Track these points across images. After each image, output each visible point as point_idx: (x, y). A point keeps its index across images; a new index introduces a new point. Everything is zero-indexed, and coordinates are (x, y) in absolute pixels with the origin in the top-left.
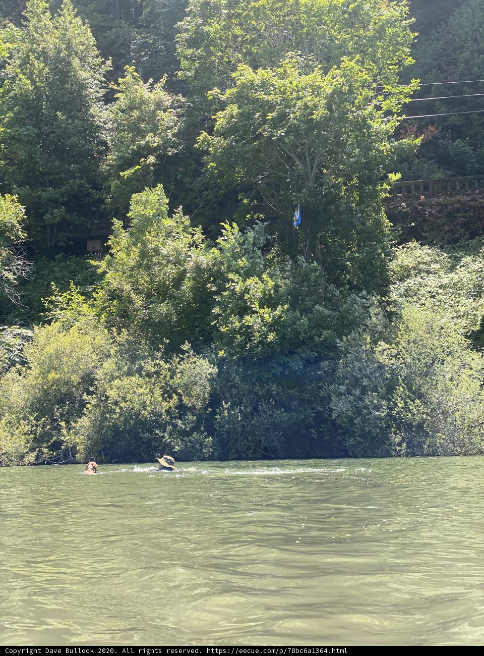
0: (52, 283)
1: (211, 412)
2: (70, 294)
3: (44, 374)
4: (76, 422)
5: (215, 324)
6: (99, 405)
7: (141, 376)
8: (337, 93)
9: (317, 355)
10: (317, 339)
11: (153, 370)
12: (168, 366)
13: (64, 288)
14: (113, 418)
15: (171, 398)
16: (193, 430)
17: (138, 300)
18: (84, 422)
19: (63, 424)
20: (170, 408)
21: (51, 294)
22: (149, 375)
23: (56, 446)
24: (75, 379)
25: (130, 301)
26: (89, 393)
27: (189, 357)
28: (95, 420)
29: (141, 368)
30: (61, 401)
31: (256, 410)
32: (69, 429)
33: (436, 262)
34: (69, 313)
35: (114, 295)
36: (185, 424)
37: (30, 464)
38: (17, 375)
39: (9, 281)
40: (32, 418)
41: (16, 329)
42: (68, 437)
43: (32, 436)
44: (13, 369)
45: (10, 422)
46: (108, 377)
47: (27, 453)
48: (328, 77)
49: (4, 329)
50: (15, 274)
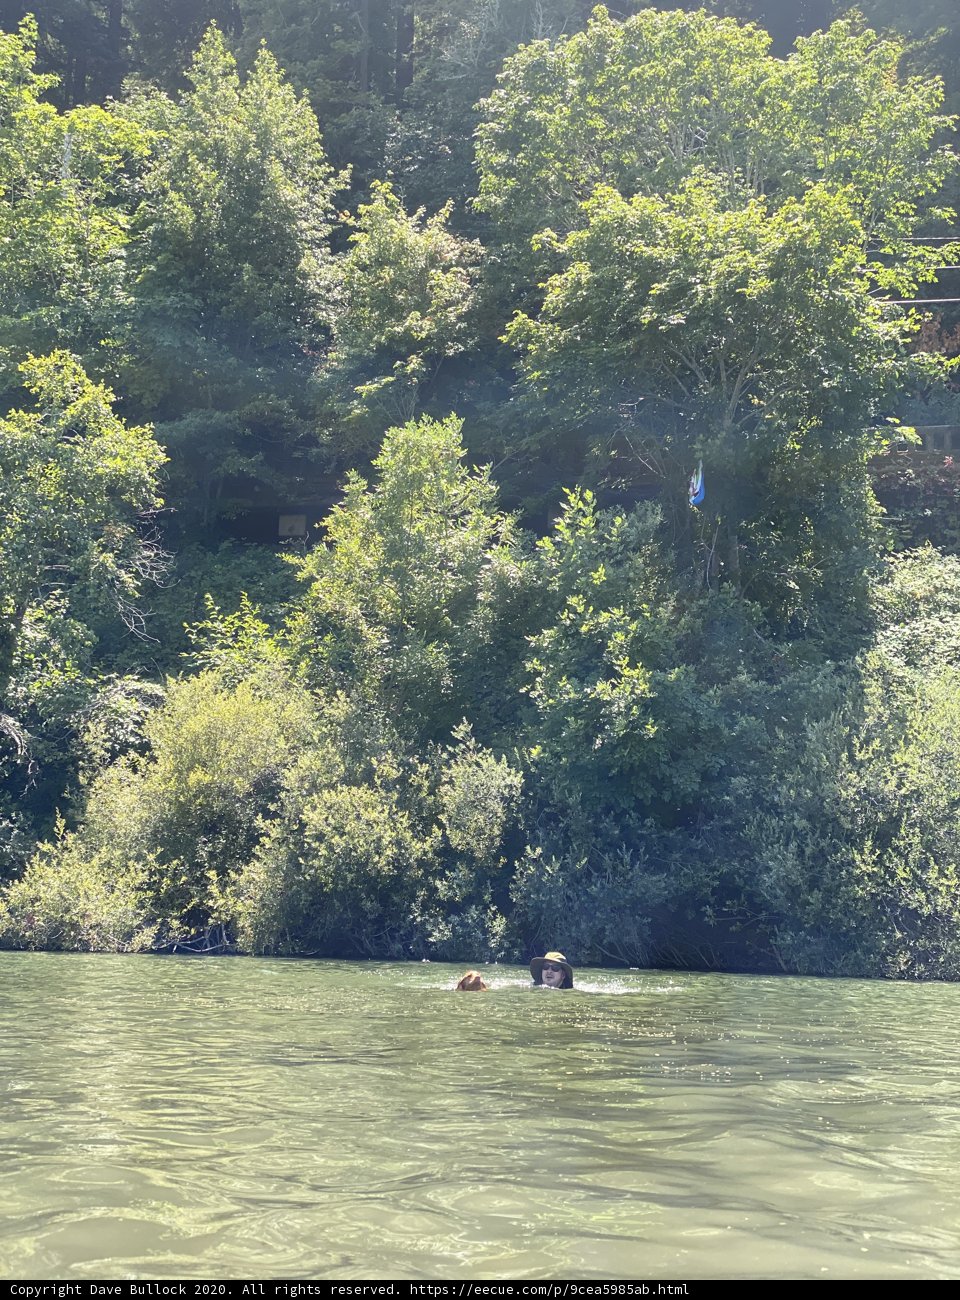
0: (208, 596)
1: (505, 865)
2: (240, 618)
3: (181, 773)
4: (239, 871)
5: (528, 692)
6: (285, 839)
7: (372, 785)
8: (793, 248)
9: (723, 764)
10: (726, 732)
11: (395, 774)
12: (424, 768)
13: (230, 605)
14: (312, 867)
15: (428, 833)
16: (469, 900)
17: (375, 638)
18: (255, 874)
19: (212, 874)
20: (425, 853)
21: (205, 615)
22: (388, 786)
23: (197, 916)
24: (242, 785)
25: (358, 638)
26: (267, 815)
27: (465, 752)
28: (277, 869)
29: (371, 771)
30: (211, 828)
31: (595, 865)
32: (223, 885)
34: (236, 656)
35: (326, 624)
36: (451, 889)
37: (143, 950)
38: (128, 772)
39: (123, 592)
40: (151, 857)
41: (131, 682)
42: (221, 902)
43: (150, 894)
44: (122, 760)
45: (108, 864)
46: (307, 785)
47: (139, 927)
48: (777, 218)
49: (109, 681)
50: (137, 576)
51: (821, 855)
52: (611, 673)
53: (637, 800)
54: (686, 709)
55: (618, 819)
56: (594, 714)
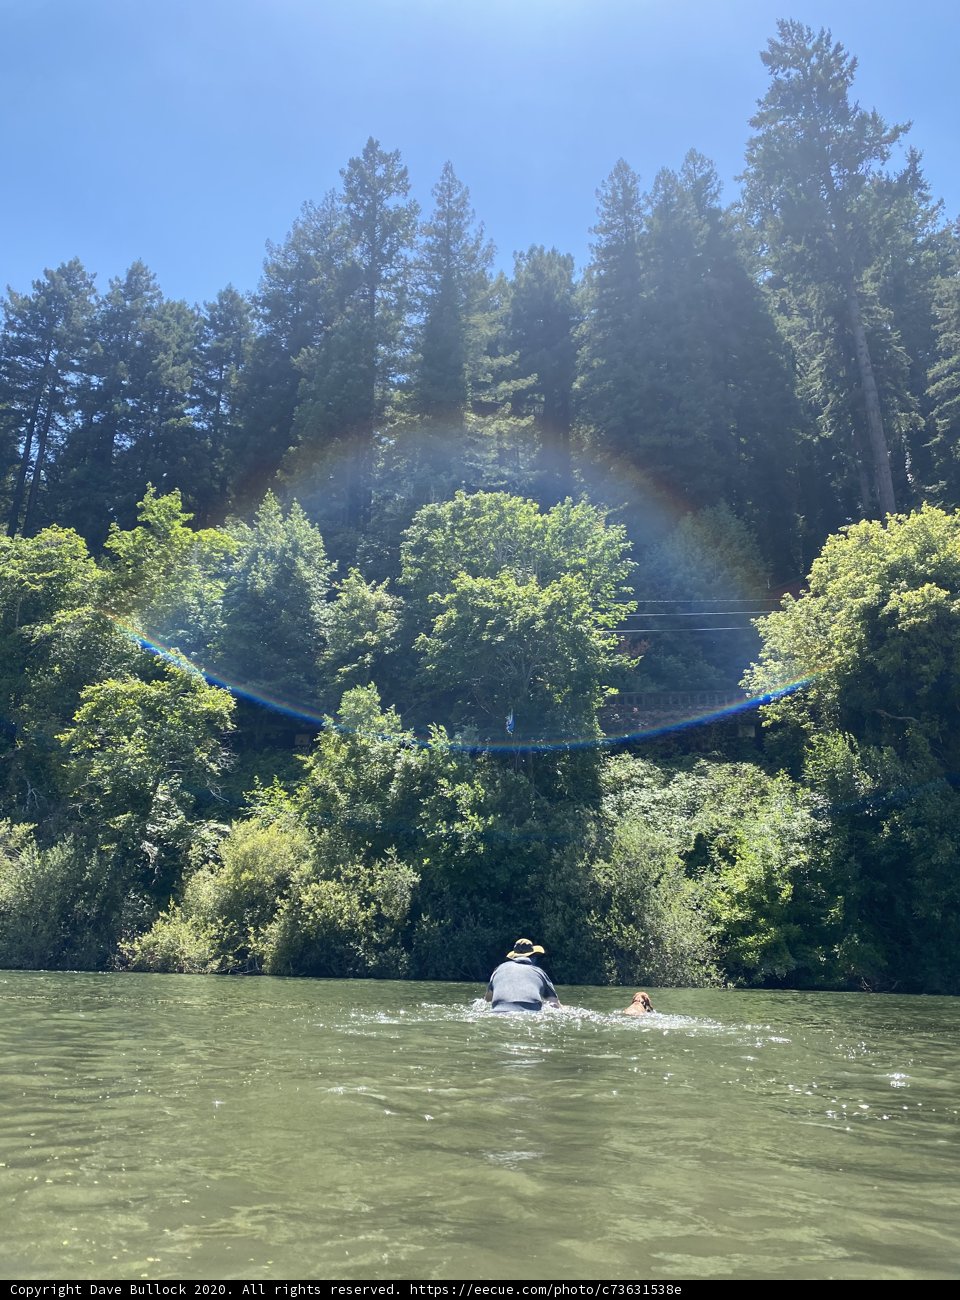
0: (256, 777)
1: (409, 925)
2: (272, 789)
3: (237, 873)
4: (265, 928)
5: (421, 828)
6: (291, 910)
7: (339, 880)
8: (556, 605)
9: (524, 867)
10: (525, 850)
11: (352, 875)
12: (368, 871)
13: (267, 783)
14: (305, 926)
15: (369, 907)
16: (390, 943)
17: (343, 799)
18: (274, 929)
19: (251, 929)
20: (367, 917)
21: (254, 788)
22: (348, 881)
23: (243, 953)
24: (269, 880)
25: (335, 799)
26: (283, 897)
27: (391, 862)
28: (285, 926)
29: (339, 873)
30: (252, 905)
31: (457, 924)
32: (257, 934)
33: (650, 776)
34: (269, 810)
35: (319, 792)
36: (381, 937)
37: (213, 972)
38: (208, 873)
39: (212, 773)
40: (220, 921)
41: (213, 824)
42: (255, 945)
43: (218, 941)
44: (206, 866)
45: (196, 925)
46: (304, 880)
47: (211, 959)
48: (548, 590)
49: (201, 823)
50: (219, 766)
51: (573, 919)
52: (463, 819)
53: (479, 886)
54: (502, 839)
55: (470, 897)
56: (455, 840)
